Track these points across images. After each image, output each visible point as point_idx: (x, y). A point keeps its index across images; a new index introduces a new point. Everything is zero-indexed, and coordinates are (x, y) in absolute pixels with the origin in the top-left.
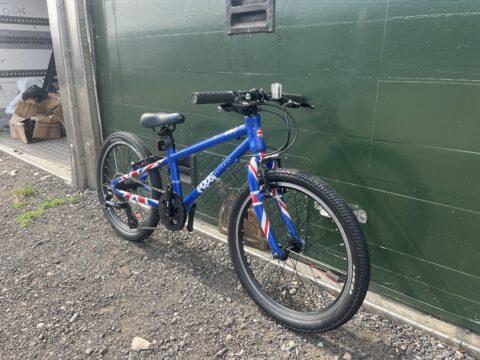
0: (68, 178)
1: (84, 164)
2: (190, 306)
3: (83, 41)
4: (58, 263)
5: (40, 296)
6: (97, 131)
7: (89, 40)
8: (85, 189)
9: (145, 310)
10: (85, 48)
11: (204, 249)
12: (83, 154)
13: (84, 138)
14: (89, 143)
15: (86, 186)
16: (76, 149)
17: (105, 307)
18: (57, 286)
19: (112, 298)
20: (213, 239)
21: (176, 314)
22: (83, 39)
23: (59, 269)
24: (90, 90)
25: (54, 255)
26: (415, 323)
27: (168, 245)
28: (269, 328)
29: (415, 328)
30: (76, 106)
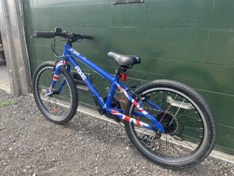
0: (9, 90)
1: (19, 81)
2: (103, 162)
3: (17, 9)
4: (14, 142)
5: (8, 164)
6: (26, 62)
7: (20, 9)
8: (19, 95)
9: (77, 167)
10: (18, 13)
11: (101, 127)
12: (18, 75)
13: (18, 66)
14: (22, 69)
15: (20, 94)
16: (13, 73)
17: (51, 167)
18: (18, 157)
19: (54, 161)
20: (104, 121)
21: (96, 168)
22: (17, 8)
23: (15, 146)
24: (21, 38)
25: (10, 137)
26: (228, 161)
27: (79, 126)
28: (152, 171)
29: (228, 163)
30: (13, 47)
